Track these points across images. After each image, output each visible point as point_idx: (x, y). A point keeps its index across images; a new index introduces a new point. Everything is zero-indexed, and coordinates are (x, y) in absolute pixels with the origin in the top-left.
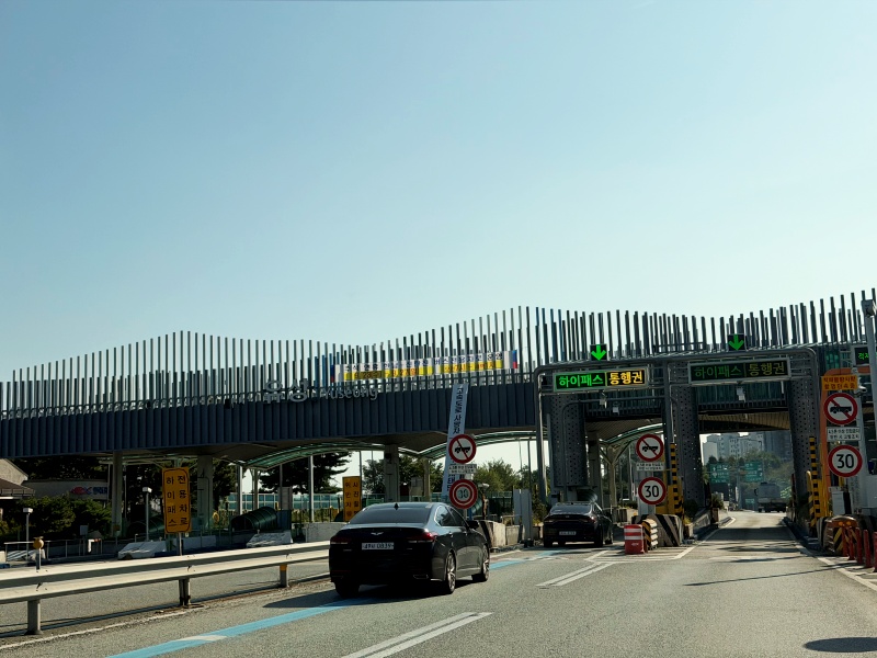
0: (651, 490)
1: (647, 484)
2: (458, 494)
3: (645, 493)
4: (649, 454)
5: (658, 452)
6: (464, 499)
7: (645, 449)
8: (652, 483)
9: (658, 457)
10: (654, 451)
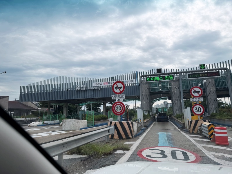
0: (197, 109)
1: (196, 107)
2: (116, 109)
3: (195, 110)
4: (196, 94)
5: (200, 93)
6: (119, 111)
7: (194, 92)
8: (198, 106)
9: (200, 95)
10: (198, 93)
